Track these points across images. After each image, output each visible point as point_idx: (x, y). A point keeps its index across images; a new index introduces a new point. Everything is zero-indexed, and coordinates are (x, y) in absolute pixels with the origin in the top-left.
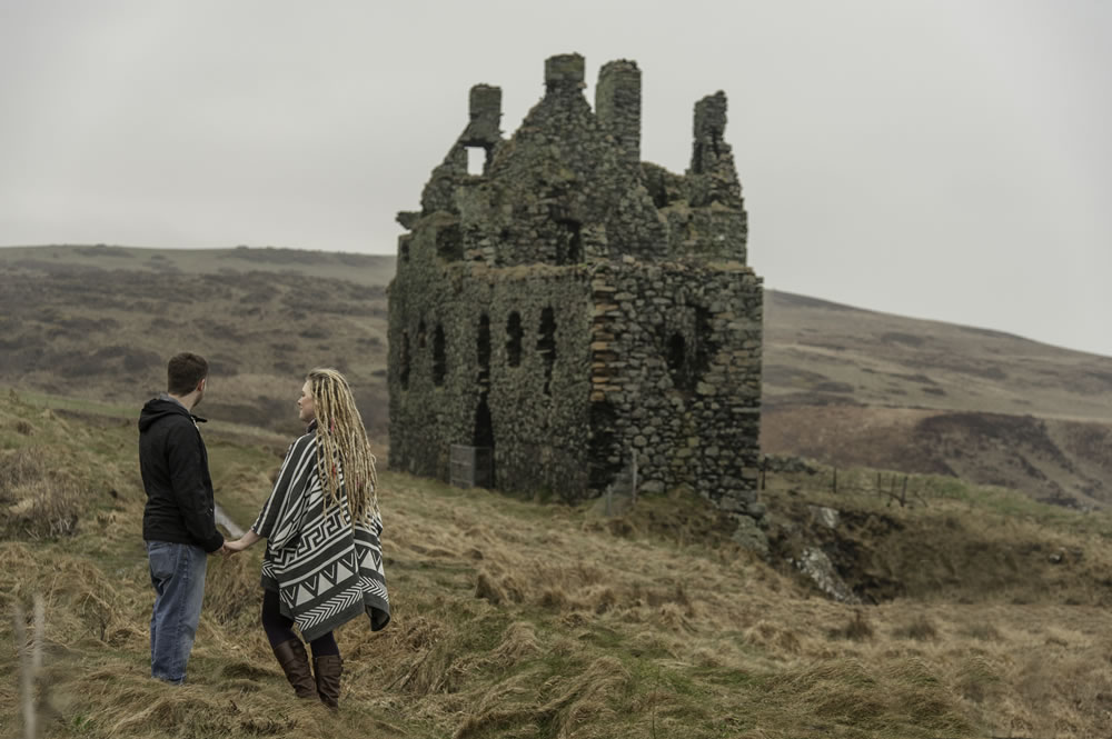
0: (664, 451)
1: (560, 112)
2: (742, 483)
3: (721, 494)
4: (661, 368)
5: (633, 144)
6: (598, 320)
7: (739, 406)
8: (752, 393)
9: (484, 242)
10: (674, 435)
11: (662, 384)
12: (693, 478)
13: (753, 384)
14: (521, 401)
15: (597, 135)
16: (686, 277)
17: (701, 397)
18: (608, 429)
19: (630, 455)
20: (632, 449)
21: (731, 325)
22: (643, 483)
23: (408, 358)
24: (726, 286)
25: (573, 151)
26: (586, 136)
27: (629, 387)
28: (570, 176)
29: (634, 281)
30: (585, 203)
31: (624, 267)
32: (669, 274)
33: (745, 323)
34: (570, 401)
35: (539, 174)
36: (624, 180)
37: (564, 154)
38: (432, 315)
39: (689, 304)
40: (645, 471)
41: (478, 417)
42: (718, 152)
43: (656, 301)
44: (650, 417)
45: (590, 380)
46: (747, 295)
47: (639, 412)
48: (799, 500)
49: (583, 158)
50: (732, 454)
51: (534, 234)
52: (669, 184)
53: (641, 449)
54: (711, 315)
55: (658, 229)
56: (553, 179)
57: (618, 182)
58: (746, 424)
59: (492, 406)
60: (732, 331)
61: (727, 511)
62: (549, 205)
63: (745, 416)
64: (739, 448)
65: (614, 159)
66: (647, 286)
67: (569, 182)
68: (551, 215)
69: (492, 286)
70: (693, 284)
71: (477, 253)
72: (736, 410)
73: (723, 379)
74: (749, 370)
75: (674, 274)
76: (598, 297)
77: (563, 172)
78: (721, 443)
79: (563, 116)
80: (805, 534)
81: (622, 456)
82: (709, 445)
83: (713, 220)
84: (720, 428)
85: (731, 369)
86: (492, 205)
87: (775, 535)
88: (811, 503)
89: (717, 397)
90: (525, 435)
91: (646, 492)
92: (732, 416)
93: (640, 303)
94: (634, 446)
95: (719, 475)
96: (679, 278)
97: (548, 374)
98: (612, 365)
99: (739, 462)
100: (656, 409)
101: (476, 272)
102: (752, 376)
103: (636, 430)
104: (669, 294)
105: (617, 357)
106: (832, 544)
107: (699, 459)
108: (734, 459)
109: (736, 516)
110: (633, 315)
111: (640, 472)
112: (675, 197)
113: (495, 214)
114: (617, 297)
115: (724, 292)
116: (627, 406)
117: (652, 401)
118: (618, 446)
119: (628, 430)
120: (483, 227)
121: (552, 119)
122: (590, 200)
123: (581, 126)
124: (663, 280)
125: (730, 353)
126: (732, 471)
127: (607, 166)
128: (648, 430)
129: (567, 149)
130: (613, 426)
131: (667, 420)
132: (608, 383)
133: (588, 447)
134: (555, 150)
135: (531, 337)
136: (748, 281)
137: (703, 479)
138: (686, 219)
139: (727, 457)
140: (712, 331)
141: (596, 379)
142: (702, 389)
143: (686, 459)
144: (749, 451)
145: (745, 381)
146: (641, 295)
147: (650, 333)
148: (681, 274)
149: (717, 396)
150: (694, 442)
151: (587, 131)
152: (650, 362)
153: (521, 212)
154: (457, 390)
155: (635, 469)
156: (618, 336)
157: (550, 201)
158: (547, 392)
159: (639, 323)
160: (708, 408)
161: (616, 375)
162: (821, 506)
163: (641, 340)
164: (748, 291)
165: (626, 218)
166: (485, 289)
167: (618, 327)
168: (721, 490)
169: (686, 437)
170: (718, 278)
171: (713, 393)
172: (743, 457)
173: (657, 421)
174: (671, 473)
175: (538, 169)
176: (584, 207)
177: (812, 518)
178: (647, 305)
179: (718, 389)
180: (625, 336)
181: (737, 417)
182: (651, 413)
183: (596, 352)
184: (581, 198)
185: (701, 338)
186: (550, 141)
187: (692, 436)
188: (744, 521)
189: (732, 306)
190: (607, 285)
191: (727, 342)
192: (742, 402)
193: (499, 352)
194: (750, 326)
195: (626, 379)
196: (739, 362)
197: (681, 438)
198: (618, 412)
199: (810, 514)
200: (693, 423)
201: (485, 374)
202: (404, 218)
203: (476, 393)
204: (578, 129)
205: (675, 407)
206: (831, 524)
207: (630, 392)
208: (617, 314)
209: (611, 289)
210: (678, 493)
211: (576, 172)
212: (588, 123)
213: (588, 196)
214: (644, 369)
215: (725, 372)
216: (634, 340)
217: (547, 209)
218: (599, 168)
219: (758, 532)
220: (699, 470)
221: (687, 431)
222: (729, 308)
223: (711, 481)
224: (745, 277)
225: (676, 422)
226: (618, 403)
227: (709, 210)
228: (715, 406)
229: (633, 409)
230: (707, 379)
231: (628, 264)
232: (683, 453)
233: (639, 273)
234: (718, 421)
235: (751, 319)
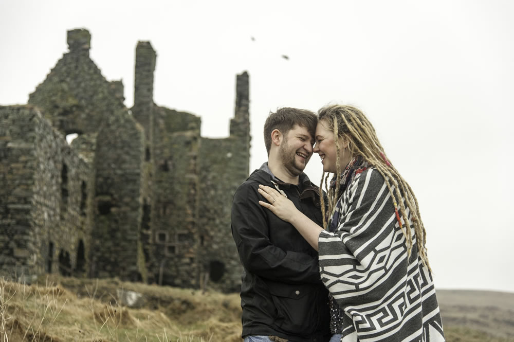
1: (70, 63)
2: (13, 260)
7: (13, 203)
8: (24, 194)
13: (25, 187)
21: (10, 145)
25: (78, 87)
26: (88, 77)
28: (75, 102)
30: (86, 119)
33: (20, 143)
35: (54, 101)
36: (112, 104)
37: (71, 89)
46: (22, 123)
49: (85, 90)
50: (7, 238)
52: (191, 122)
56: (63, 104)
57: (108, 105)
58: (18, 217)
60: (10, 149)
62: (61, 120)
63: (18, 211)
64: (13, 235)
67: (75, 106)
68: (61, 126)
72: (11, 206)
74: (23, 177)
77: (70, 100)
79: (73, 65)
85: (9, 177)
92: (7, 211)
99: (12, 244)
102: (24, 182)
108: (8, 243)
121: (65, 68)
122: (90, 117)
125: (8, 165)
126: (6, 251)
127: (100, 96)
129: (74, 85)
134: (65, 86)
139: (3, 241)
144: (20, 237)
145: (19, 185)
151: (89, 74)
157: (61, 118)
165: (113, 127)
172: (15, 241)
175: (54, 98)
176: (85, 121)
181: (12, 211)
184: (83, 116)
186: (62, 81)
189: (11, 131)
191: (6, 157)
192: (16, 201)
194: (23, 145)
196: (15, 171)
204: (83, 73)
211: (80, 99)
212: (90, 68)
213: (88, 114)
218: (95, 97)
224: (21, 111)
235: (27, 141)
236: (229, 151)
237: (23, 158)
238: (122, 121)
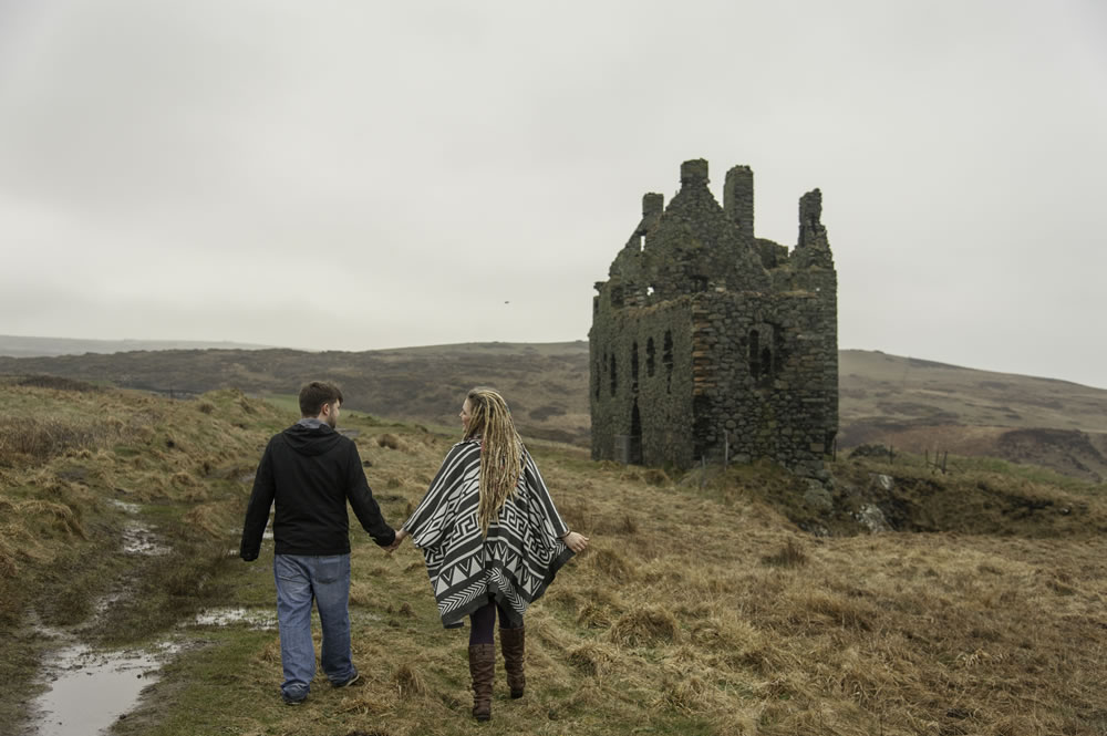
0: (751, 431)
1: (691, 200)
2: (811, 455)
3: (795, 464)
4: (745, 370)
5: (748, 223)
6: (696, 334)
7: (807, 397)
8: (817, 387)
9: (638, 293)
10: (757, 419)
11: (746, 382)
12: (773, 452)
14: (655, 400)
15: (718, 215)
16: (763, 301)
17: (777, 391)
18: (706, 416)
19: (723, 435)
20: (725, 431)
21: (800, 336)
22: (734, 456)
23: (599, 379)
24: (794, 308)
25: (700, 227)
26: (711, 216)
27: (722, 384)
28: (699, 245)
29: (723, 305)
30: (710, 264)
31: (715, 295)
32: (750, 299)
33: (810, 335)
34: (681, 397)
35: (676, 244)
36: (739, 246)
37: (693, 229)
38: (609, 348)
39: (766, 322)
40: (735, 447)
41: (633, 415)
42: (815, 231)
43: (740, 319)
44: (738, 406)
45: (693, 380)
46: (812, 314)
47: (728, 403)
48: (861, 469)
49: (708, 232)
50: (803, 433)
51: (674, 286)
52: (778, 253)
53: (731, 430)
54: (783, 330)
55: (764, 280)
56: (687, 247)
57: (734, 248)
58: (813, 411)
59: (639, 406)
60: (800, 341)
61: (800, 476)
62: (685, 266)
63: (812, 405)
64: (808, 429)
65: (731, 231)
66: (733, 308)
67: (698, 249)
68: (686, 272)
69: (638, 321)
70: (769, 306)
71: (632, 300)
72: (804, 400)
73: (793, 377)
75: (753, 299)
76: (696, 317)
77: (694, 242)
78: (794, 425)
79: (694, 202)
80: (863, 494)
81: (717, 435)
82: (785, 427)
83: (812, 277)
84: (792, 414)
85: (801, 370)
86: (643, 267)
87: (838, 494)
88: (871, 472)
89: (790, 391)
90: (657, 425)
91: (736, 462)
92: (802, 405)
93: (728, 321)
94: (726, 428)
95: (793, 449)
96: (758, 302)
97: (669, 379)
98: (708, 368)
99: (808, 439)
100: (742, 400)
101: (631, 314)
102: (816, 374)
103: (727, 416)
104: (750, 314)
105: (711, 362)
106: (888, 502)
107: (777, 437)
108: (804, 437)
109: (807, 480)
110: (723, 330)
111: (731, 447)
112: (782, 262)
113: (645, 273)
114: (710, 317)
115: (793, 312)
116: (720, 399)
117: (739, 394)
118: (714, 428)
119: (721, 416)
120: (637, 282)
121: (685, 206)
122: (714, 261)
123: (707, 210)
124: (745, 303)
125: (799, 358)
126: (803, 446)
127: (726, 237)
128: (736, 416)
129: (697, 226)
130: (711, 414)
131: (751, 409)
132: (704, 381)
133: (692, 429)
134: (687, 227)
135: (660, 353)
136: (811, 303)
137: (780, 452)
138: (789, 276)
139: (798, 436)
140: (785, 341)
141: (696, 379)
142: (778, 384)
143: (767, 437)
145: (811, 379)
146: (729, 315)
147: (737, 344)
148: (759, 299)
149: (790, 389)
150: (772, 424)
152: (738, 365)
153: (664, 271)
154: (622, 398)
155: (727, 445)
156: (712, 346)
157: (685, 263)
158: (669, 393)
159: (728, 337)
160: (783, 399)
161: (711, 375)
162: (879, 473)
163: (729, 349)
164: (811, 311)
165: (740, 273)
166: (634, 323)
167: (712, 339)
168: (795, 460)
169: (766, 421)
170: (788, 301)
171: (787, 387)
172: (811, 435)
173: (744, 409)
174: (755, 448)
175: (676, 241)
176: (710, 267)
177: (871, 482)
178: (733, 323)
179: (790, 385)
180: (717, 346)
181: (806, 405)
182: (739, 403)
183: (697, 358)
184: (708, 260)
185: (777, 347)
186: (684, 221)
187: (771, 420)
188: (813, 484)
189: (800, 322)
190: (703, 309)
191: (796, 349)
192: (809, 394)
193: (643, 367)
194: (813, 337)
195: (719, 378)
196: (806, 364)
197: (763, 421)
198: (713, 403)
199: (870, 479)
200: (771, 411)
201: (636, 385)
202: (598, 286)
203: (631, 399)
204: (704, 212)
205: (757, 398)
206: (887, 486)
207: (722, 388)
208: (711, 330)
209: (705, 311)
210: (760, 462)
211: (704, 242)
212: (712, 207)
213: (713, 258)
214: (733, 370)
215: (795, 372)
216: (724, 349)
217: (683, 269)
218: (720, 239)
219: (825, 492)
220: (777, 445)
221: (766, 416)
222: (797, 324)
223: (787, 453)
224: (809, 301)
225: (758, 410)
226: (713, 397)
227: (809, 271)
228: (788, 397)
229: (725, 400)
230: (782, 377)
231: (719, 293)
232: (764, 432)
233: (727, 299)
234: (792, 408)
235: (816, 332)
236: (818, 285)
237: (813, 351)
238: (750, 266)
